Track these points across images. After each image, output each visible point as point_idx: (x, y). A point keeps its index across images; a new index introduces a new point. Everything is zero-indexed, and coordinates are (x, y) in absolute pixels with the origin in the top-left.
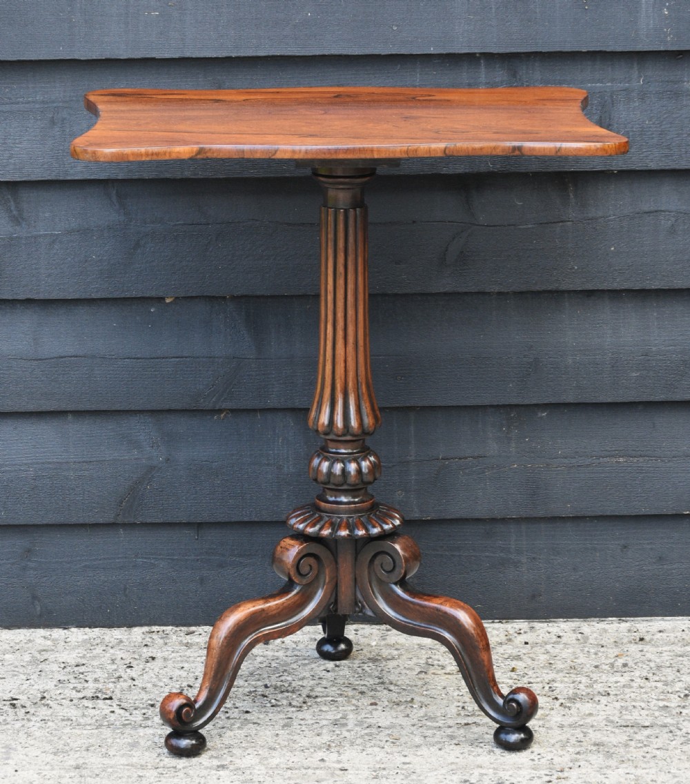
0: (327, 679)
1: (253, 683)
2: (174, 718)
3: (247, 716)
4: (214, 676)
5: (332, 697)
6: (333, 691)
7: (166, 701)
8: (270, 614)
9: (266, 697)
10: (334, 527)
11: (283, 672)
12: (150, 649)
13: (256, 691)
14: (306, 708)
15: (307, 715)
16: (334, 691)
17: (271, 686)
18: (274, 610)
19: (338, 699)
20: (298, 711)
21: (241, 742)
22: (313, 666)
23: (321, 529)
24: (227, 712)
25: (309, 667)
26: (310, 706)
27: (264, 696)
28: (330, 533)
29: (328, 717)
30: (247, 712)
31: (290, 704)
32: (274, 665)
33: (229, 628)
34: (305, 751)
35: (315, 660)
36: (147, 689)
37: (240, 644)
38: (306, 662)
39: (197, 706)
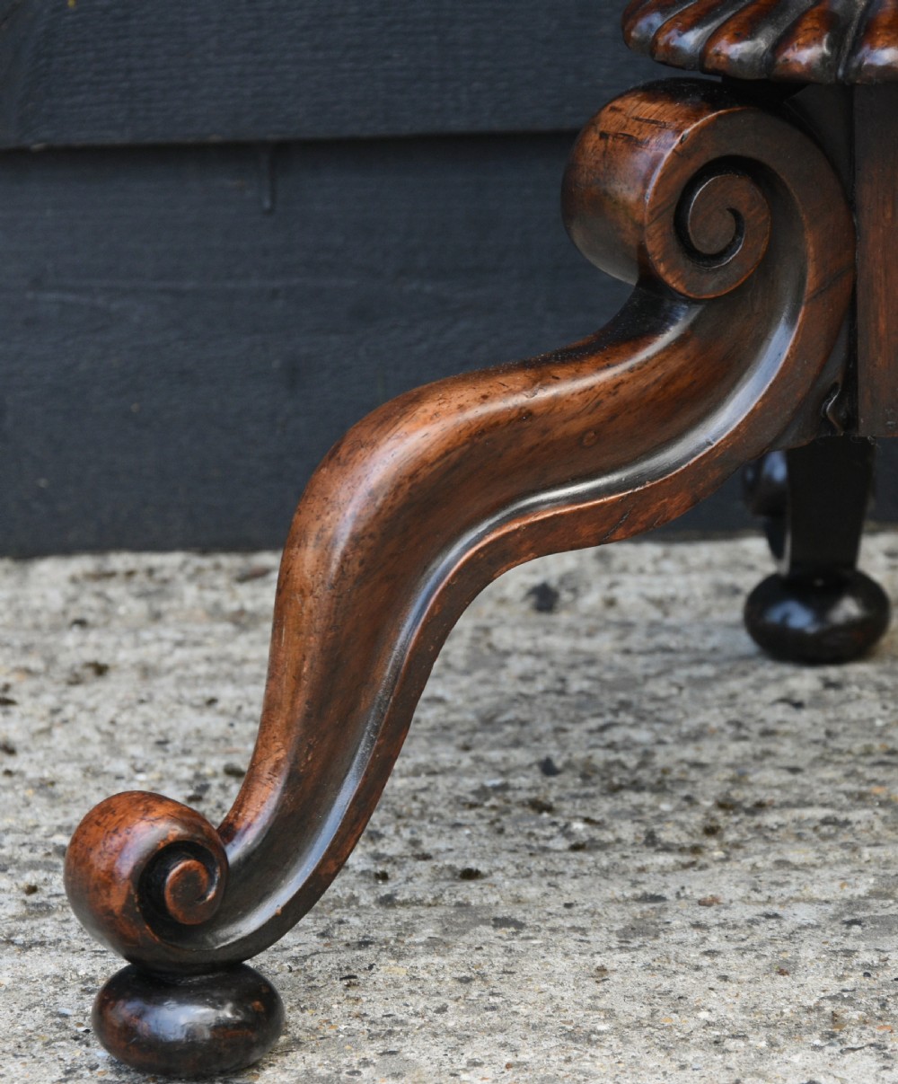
0: (797, 736)
1: (496, 755)
2: (125, 909)
3: (471, 892)
4: (308, 715)
5: (824, 805)
6: (827, 780)
7: (93, 830)
8: (559, 432)
9: (549, 809)
10: (845, 30)
11: (615, 712)
12: (93, 637)
13: (504, 787)
14: (718, 854)
15: (725, 882)
16: (831, 781)
17: (569, 765)
18: (576, 416)
19: (854, 816)
20: (685, 867)
21: (442, 1010)
22: (735, 685)
23: (779, 45)
24: (384, 877)
25: (721, 690)
26: (737, 845)
27: (539, 806)
28: (824, 58)
29: (815, 891)
30: (470, 875)
31: (651, 840)
32: (577, 684)
33: (372, 495)
34: (730, 1044)
35: (742, 666)
36: (59, 788)
37: (424, 566)
38: (707, 670)
39: (234, 852)
